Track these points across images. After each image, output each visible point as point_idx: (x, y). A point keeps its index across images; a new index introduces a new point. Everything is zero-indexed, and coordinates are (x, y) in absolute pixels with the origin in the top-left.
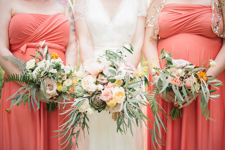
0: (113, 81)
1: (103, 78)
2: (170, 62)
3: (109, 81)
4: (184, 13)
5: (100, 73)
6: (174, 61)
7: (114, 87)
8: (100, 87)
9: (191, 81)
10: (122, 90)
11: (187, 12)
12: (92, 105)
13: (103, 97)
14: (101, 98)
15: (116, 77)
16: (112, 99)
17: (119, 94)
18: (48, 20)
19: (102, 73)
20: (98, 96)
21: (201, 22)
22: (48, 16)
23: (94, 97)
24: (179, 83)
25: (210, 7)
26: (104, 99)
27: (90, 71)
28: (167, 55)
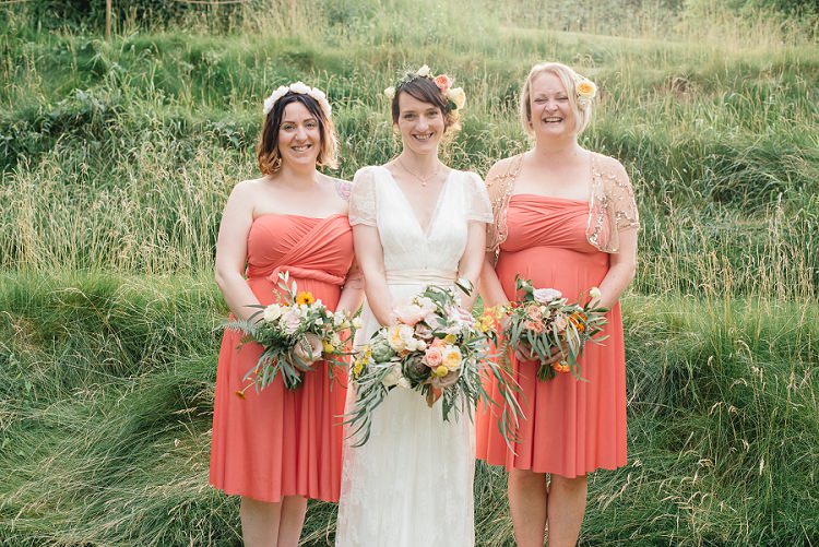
0: (442, 336)
1: (425, 330)
2: (530, 295)
3: (435, 335)
4: (547, 213)
5: (419, 323)
6: (536, 293)
7: (444, 345)
8: (423, 345)
9: (560, 323)
10: (457, 350)
11: (552, 212)
12: (406, 374)
13: (427, 361)
14: (423, 361)
15: (447, 330)
16: (441, 364)
17: (453, 356)
18: (316, 229)
19: (422, 322)
20: (418, 359)
21: (576, 229)
22: (318, 220)
23: (412, 360)
24: (542, 329)
25: (587, 204)
26: (431, 363)
27: (403, 317)
28: (524, 284)
